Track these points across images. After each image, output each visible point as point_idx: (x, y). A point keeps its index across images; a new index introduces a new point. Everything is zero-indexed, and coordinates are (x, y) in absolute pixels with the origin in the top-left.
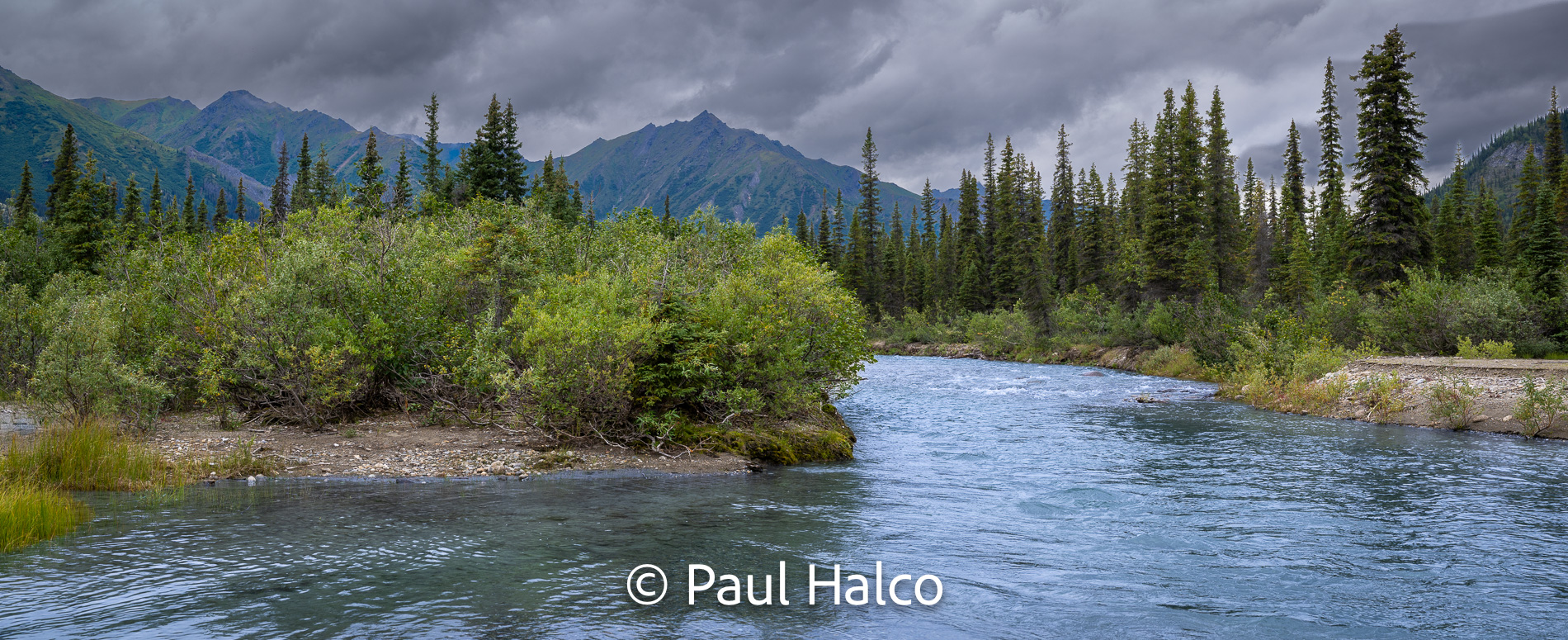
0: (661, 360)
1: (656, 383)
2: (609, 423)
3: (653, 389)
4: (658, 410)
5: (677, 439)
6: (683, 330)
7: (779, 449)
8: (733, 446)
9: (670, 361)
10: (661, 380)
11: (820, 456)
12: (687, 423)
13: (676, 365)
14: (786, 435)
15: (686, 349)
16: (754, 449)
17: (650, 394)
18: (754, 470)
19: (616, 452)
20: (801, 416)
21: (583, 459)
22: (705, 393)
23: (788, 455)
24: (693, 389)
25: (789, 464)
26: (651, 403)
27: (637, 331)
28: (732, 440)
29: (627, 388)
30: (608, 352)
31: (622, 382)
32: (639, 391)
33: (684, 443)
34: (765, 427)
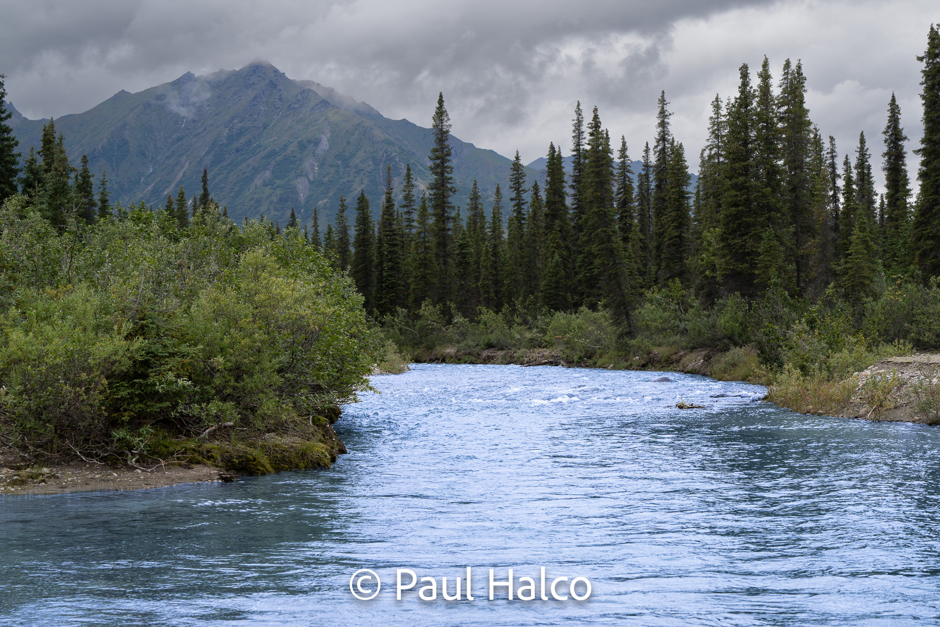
0: (137, 376)
1: (132, 398)
2: (86, 441)
3: (129, 404)
4: (135, 424)
5: (153, 453)
6: (158, 346)
7: (255, 460)
8: (209, 458)
9: (145, 376)
10: (137, 395)
11: (297, 466)
12: (164, 437)
13: (150, 381)
14: (263, 447)
15: (161, 365)
16: (229, 461)
17: (125, 410)
18: (226, 480)
19: (92, 468)
20: (280, 428)
21: (59, 475)
22: (180, 408)
23: (263, 466)
24: (168, 404)
25: (263, 474)
26: (126, 418)
27: (110, 349)
28: (208, 452)
29: (102, 404)
30: (84, 369)
31: (97, 398)
32: (115, 406)
33: (160, 456)
34: (243, 439)
